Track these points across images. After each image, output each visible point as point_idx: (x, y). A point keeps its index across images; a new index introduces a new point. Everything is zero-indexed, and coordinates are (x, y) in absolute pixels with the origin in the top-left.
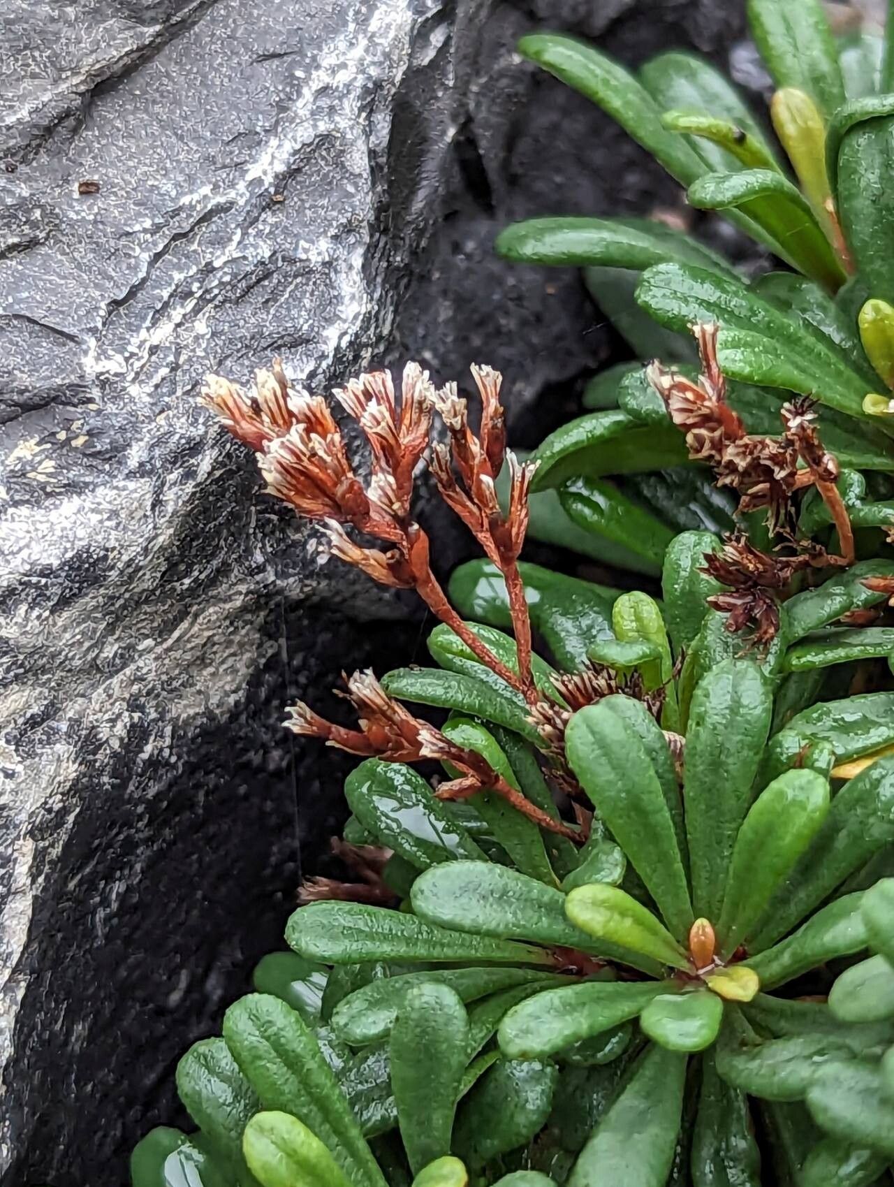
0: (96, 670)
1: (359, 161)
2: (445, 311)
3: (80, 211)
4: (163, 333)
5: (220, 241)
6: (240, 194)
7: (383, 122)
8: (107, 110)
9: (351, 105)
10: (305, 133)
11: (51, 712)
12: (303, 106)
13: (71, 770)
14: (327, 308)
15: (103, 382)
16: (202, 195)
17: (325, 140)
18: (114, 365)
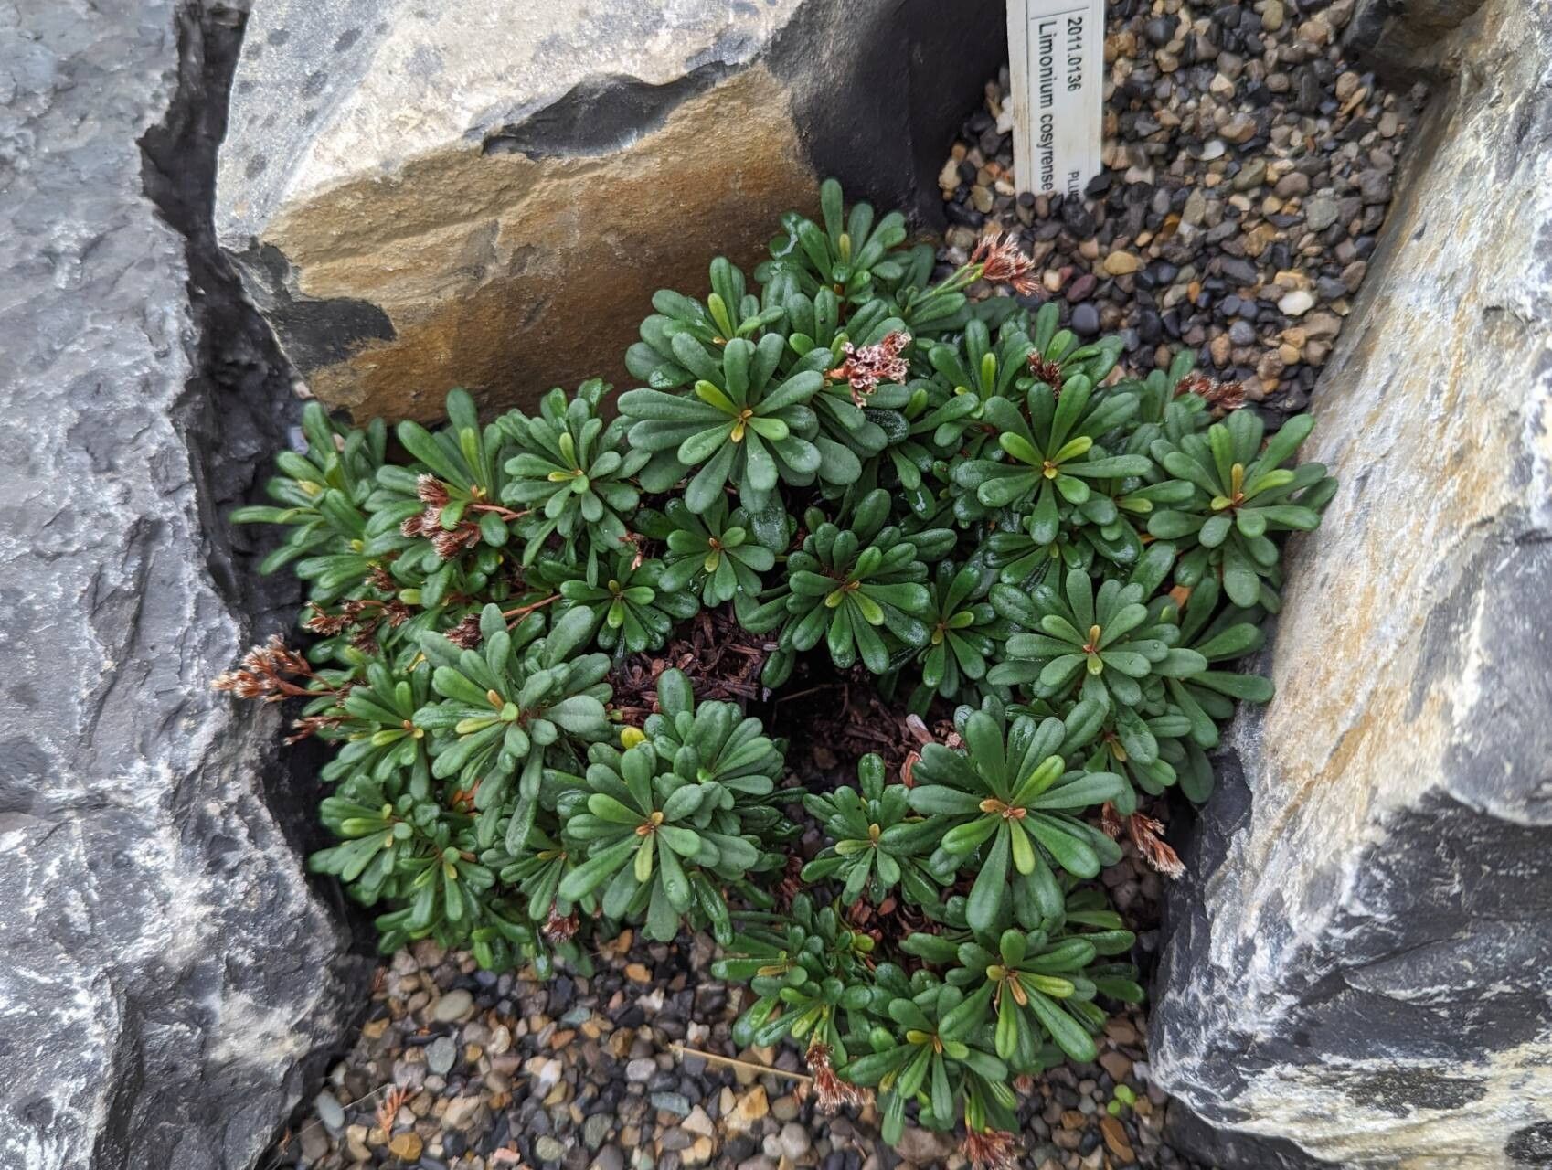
0: (240, 749)
1: (210, 593)
2: (261, 593)
3: (154, 655)
4: (195, 670)
5: (191, 639)
6: (188, 624)
7: (210, 579)
8: (143, 623)
9: (199, 582)
10: (193, 597)
11: (237, 765)
12: (187, 592)
13: (252, 773)
14: (228, 635)
15: (190, 694)
16: (179, 631)
17: (199, 595)
18: (189, 688)
